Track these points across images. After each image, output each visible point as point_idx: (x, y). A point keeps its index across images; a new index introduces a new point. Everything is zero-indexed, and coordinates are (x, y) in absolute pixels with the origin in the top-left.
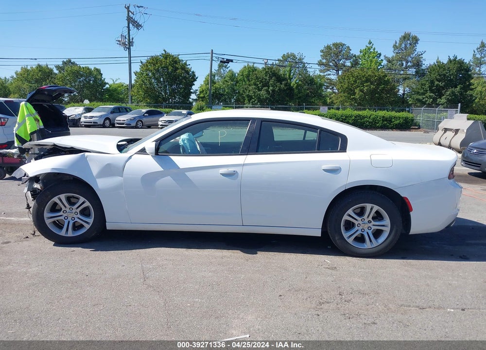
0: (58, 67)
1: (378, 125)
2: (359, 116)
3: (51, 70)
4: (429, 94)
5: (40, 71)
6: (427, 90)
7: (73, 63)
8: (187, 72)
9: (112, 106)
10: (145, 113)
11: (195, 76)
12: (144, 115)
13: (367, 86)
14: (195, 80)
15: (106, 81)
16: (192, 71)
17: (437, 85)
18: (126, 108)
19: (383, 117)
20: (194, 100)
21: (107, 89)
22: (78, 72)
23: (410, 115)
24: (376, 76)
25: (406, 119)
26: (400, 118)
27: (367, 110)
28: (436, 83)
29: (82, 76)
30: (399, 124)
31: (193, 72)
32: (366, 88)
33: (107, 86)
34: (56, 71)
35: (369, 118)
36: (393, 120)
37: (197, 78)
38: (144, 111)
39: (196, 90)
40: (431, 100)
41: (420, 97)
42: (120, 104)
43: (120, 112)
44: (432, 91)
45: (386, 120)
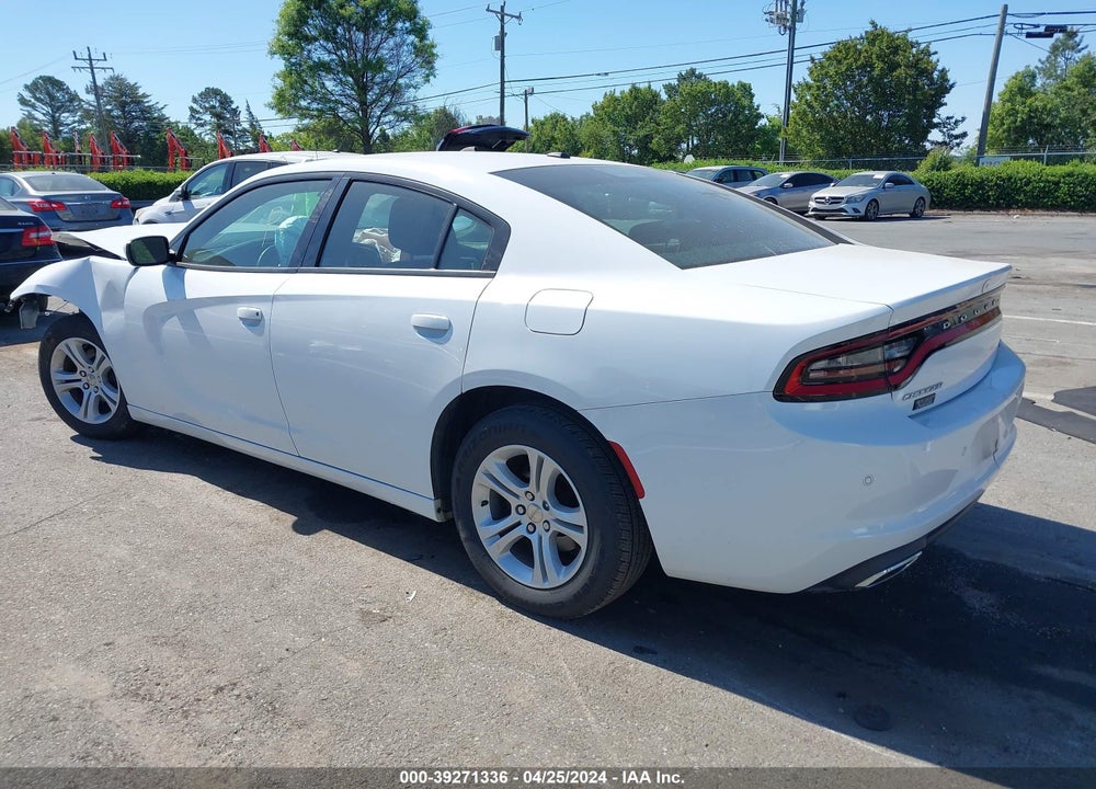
0: (670, 89)
3: (656, 95)
5: (636, 98)
7: (700, 76)
8: (925, 72)
9: (720, 168)
10: (786, 182)
11: (948, 80)
12: (782, 186)
14: (947, 90)
15: (761, 111)
16: (940, 68)
18: (752, 172)
20: (937, 143)
21: (762, 129)
22: (705, 94)
29: (712, 102)
31: (943, 72)
33: (763, 122)
34: (664, 96)
37: (952, 86)
38: (786, 175)
39: (948, 118)
42: (750, 161)
43: (736, 180)
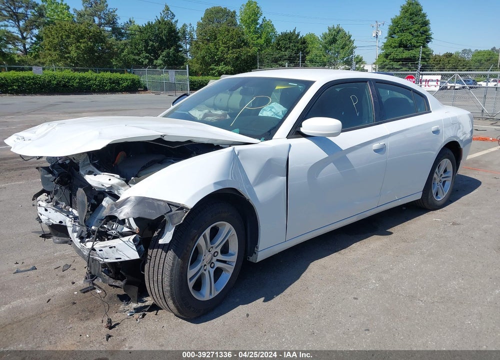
1: (106, 88)
2: (84, 78)
4: (145, 54)
6: (142, 50)
13: (84, 43)
17: (152, 45)
19: (110, 79)
23: (135, 77)
24: (90, 32)
25: (133, 81)
26: (127, 79)
27: (90, 71)
28: (151, 43)
30: (128, 86)
32: (84, 45)
35: (95, 80)
36: (121, 82)
40: (147, 60)
41: (137, 57)
44: (147, 51)
45: (114, 83)
